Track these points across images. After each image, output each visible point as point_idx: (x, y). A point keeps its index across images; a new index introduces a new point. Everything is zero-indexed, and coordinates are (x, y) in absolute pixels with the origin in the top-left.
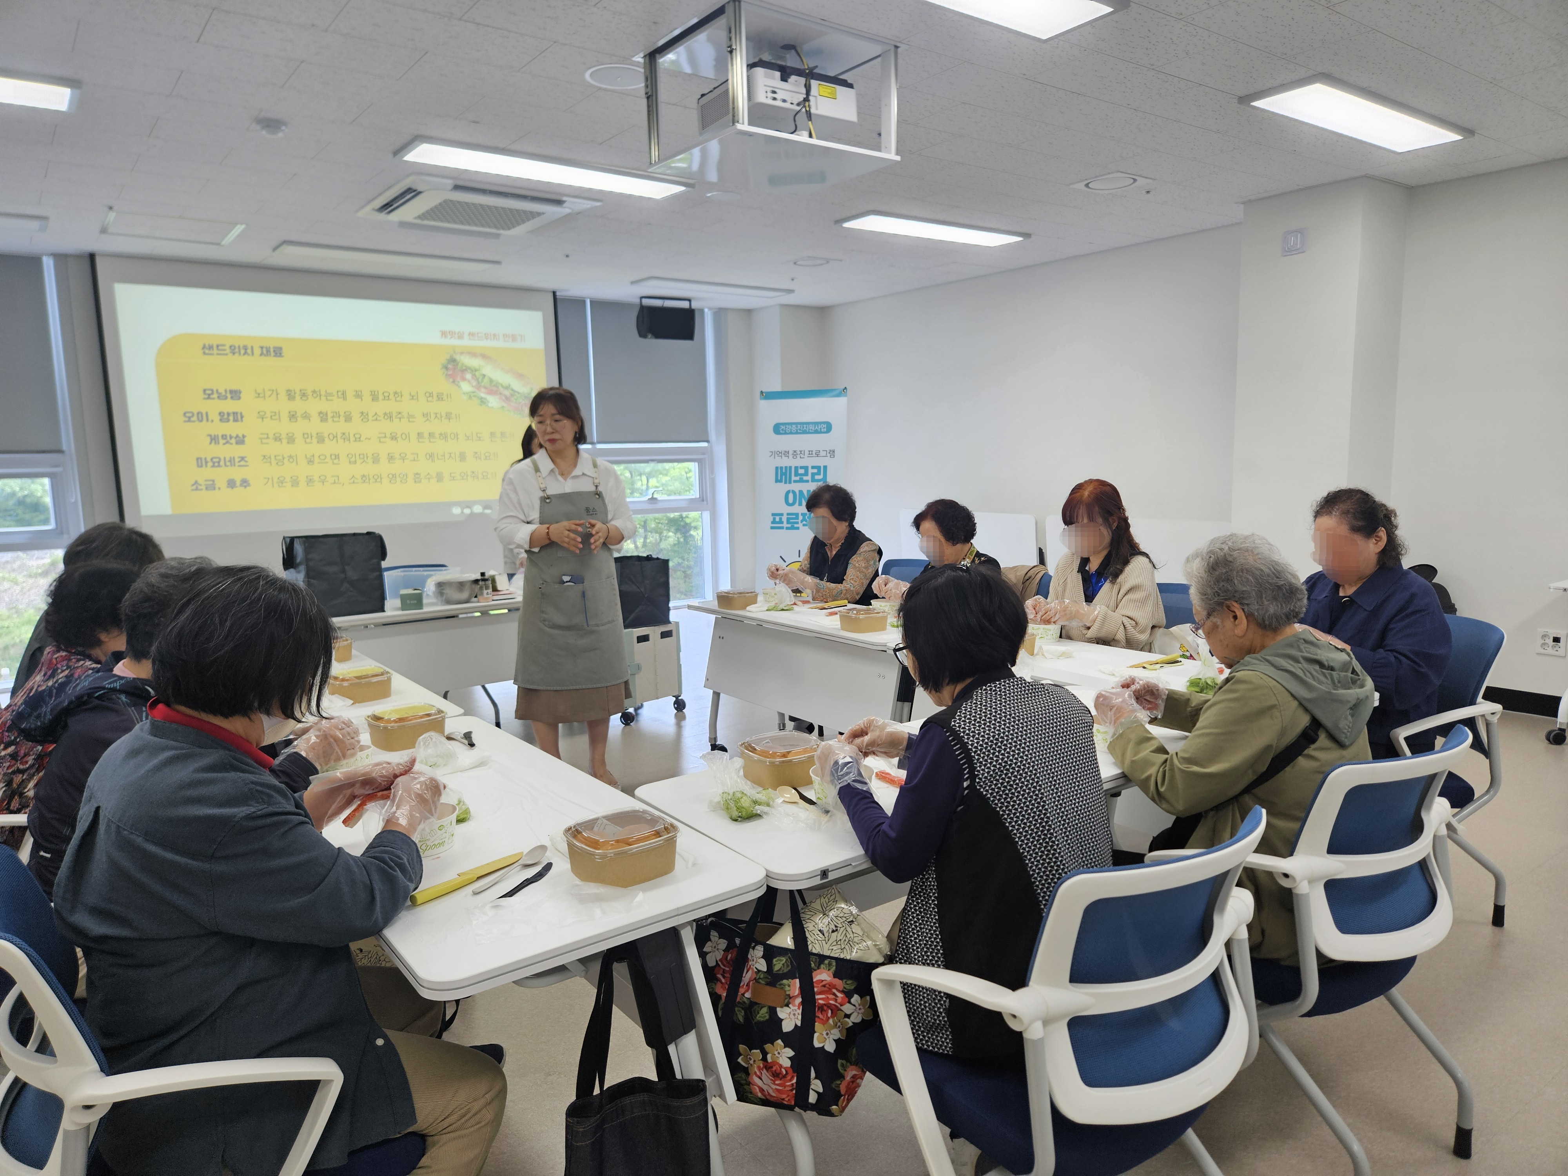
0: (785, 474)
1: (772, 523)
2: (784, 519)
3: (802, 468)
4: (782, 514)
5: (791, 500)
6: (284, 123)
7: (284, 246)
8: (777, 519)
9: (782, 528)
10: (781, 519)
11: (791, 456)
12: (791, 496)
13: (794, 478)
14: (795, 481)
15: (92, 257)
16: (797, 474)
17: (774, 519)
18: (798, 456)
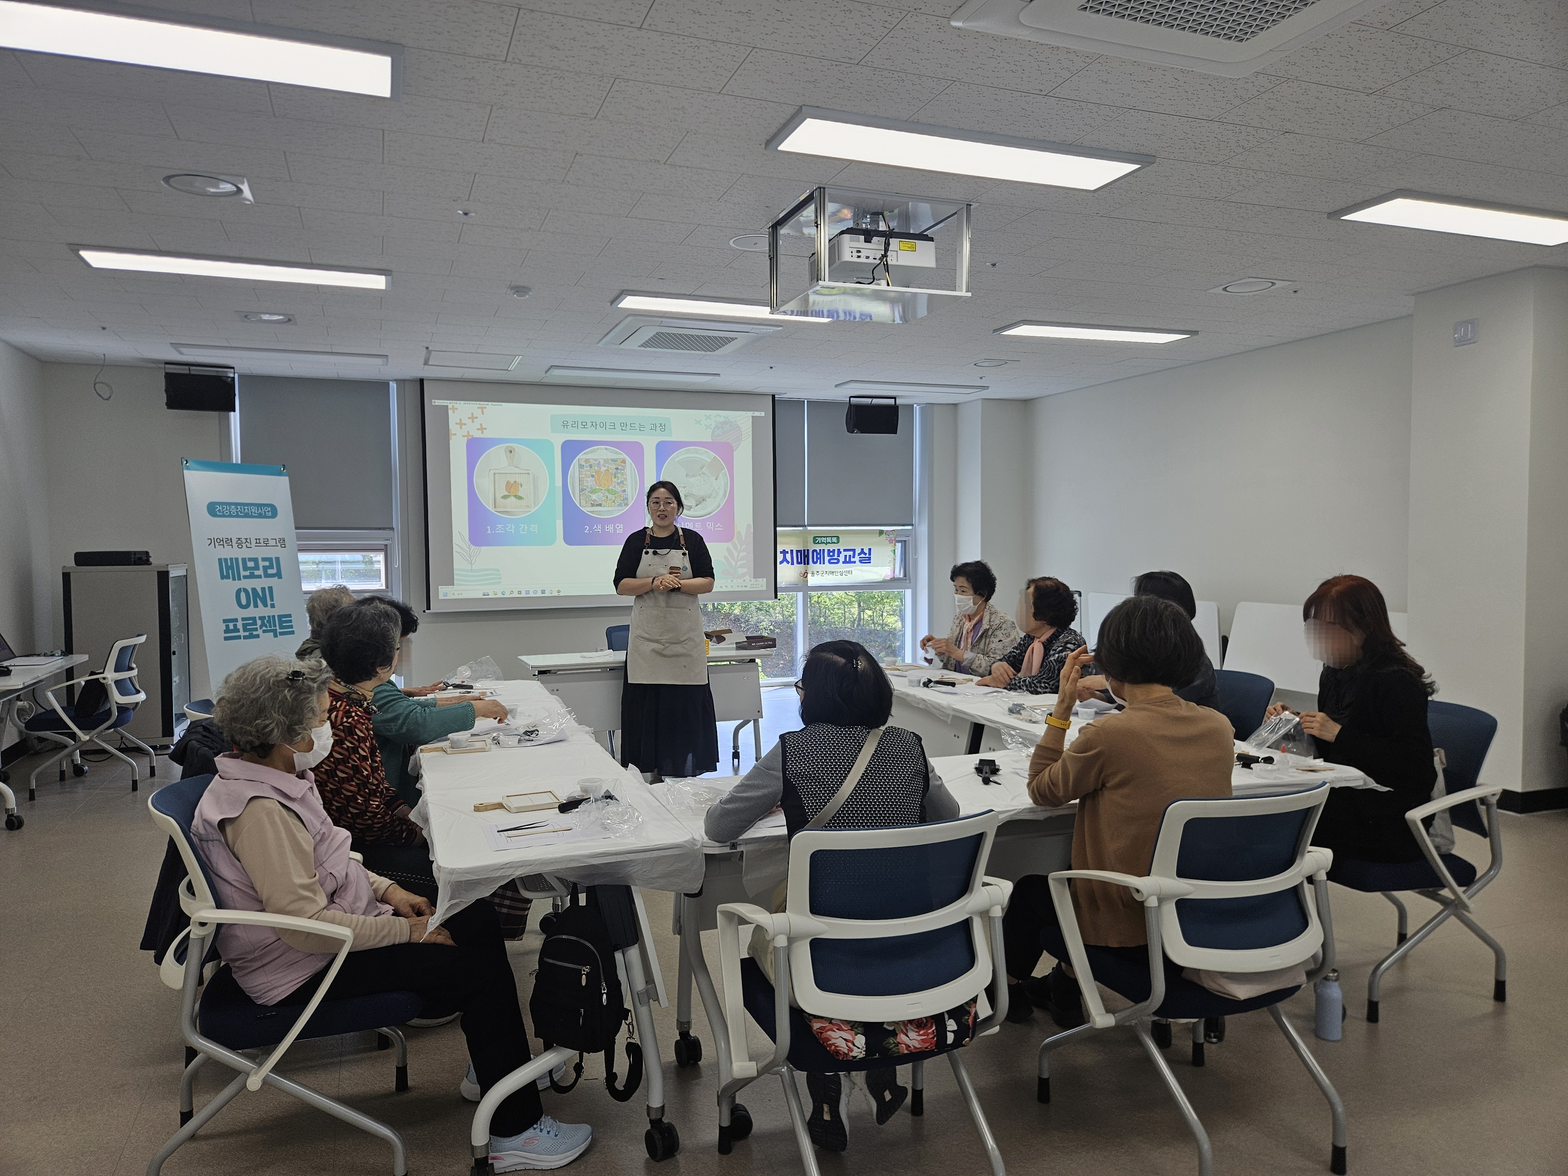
0: (232, 567)
1: (226, 632)
2: (240, 625)
3: (251, 560)
4: (236, 620)
5: (244, 601)
6: (530, 290)
7: (552, 370)
8: (231, 626)
9: (239, 637)
10: (235, 626)
11: (235, 545)
12: (243, 595)
13: (243, 573)
14: (245, 577)
15: (422, 381)
16: (246, 568)
17: (227, 626)
18: (244, 545)
